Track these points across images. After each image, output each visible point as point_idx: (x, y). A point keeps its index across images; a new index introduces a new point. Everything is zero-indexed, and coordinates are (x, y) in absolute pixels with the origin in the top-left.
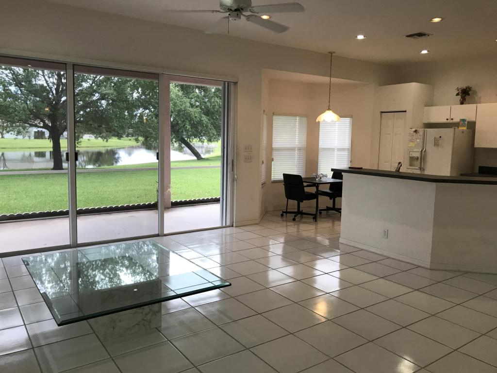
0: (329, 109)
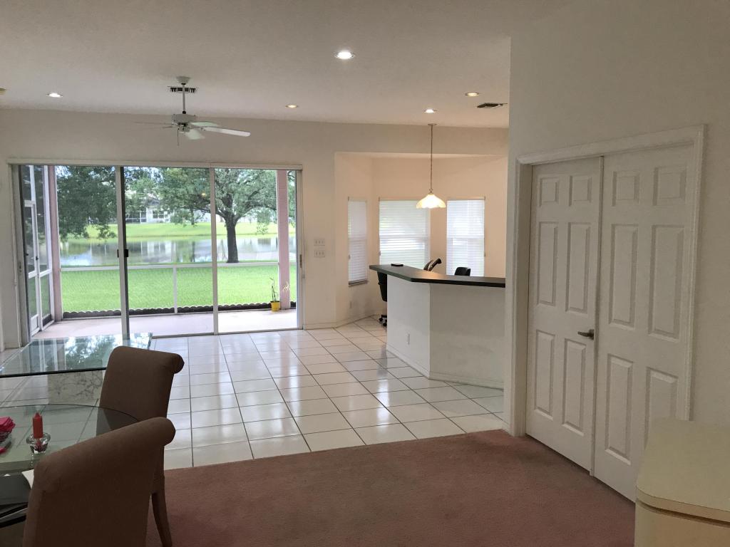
0: (431, 193)
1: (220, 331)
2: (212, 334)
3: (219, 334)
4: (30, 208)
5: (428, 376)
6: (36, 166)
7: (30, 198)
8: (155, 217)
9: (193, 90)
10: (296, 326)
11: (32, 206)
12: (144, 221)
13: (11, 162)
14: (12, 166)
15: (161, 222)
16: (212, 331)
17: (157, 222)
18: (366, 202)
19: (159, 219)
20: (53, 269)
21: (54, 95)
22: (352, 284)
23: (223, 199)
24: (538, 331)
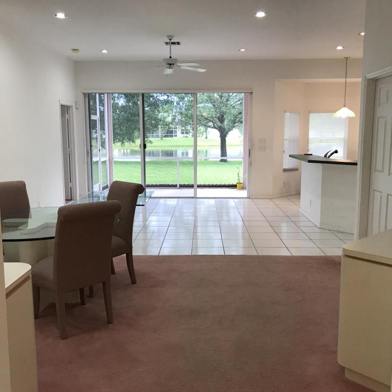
0: (345, 106)
1: (198, 196)
2: (193, 198)
3: (197, 198)
4: (96, 120)
5: (319, 226)
6: (100, 94)
7: (96, 114)
8: (183, 133)
9: (178, 43)
10: (246, 196)
11: (97, 119)
12: (176, 136)
13: (84, 92)
14: (84, 94)
15: (186, 137)
16: (193, 196)
17: (184, 137)
18: (299, 114)
19: (185, 135)
20: (109, 158)
21: (105, 51)
22: (285, 170)
23: (219, 118)
24: (374, 190)
